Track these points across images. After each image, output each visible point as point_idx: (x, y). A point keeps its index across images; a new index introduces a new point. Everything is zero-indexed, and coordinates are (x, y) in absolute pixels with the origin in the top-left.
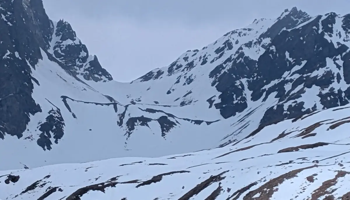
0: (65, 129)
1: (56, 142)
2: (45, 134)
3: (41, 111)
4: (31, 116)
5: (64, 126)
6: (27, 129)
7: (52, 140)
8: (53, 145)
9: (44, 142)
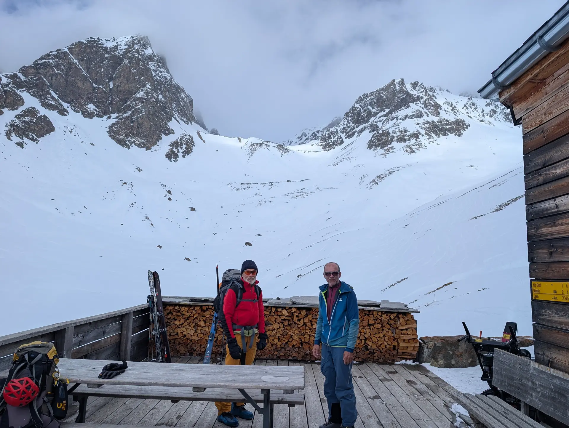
0: (194, 149)
1: (184, 156)
2: (174, 149)
3: (174, 133)
4: (163, 136)
5: (193, 146)
6: (157, 145)
7: (180, 154)
8: (180, 158)
9: (172, 155)
